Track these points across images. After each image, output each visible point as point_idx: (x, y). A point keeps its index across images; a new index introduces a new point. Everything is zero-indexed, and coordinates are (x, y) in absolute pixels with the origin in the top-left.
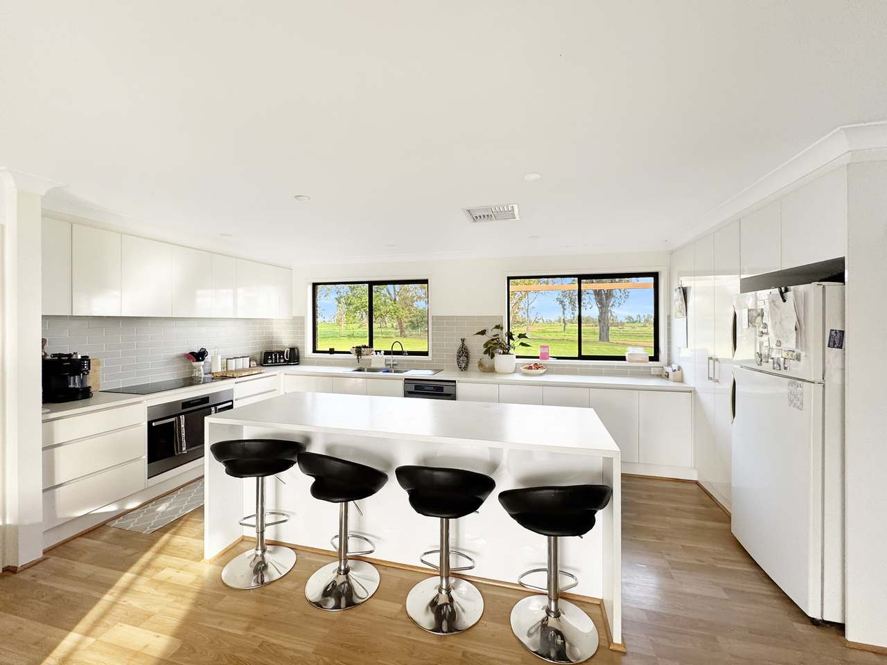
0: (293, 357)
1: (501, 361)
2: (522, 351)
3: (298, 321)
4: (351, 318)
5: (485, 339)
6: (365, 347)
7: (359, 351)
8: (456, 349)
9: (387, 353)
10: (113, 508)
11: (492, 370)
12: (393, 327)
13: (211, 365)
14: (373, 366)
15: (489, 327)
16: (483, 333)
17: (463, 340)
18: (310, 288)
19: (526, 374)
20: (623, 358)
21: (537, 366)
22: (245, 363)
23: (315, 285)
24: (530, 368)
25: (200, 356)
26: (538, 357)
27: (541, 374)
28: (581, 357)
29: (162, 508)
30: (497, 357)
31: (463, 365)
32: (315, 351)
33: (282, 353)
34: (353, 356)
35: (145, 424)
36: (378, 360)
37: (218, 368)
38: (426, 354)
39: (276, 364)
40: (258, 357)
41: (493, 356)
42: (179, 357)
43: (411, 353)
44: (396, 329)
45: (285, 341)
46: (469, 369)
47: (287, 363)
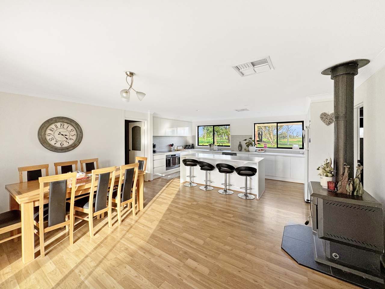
0: (193, 147)
1: (251, 148)
2: (258, 146)
3: (194, 137)
4: (208, 135)
5: (246, 142)
6: (212, 144)
7: (210, 145)
8: (238, 145)
9: (218, 146)
10: (161, 175)
11: (249, 151)
12: (226, 139)
13: (174, 148)
14: (214, 149)
15: (247, 138)
16: (246, 140)
17: (240, 142)
18: (197, 127)
19: (258, 152)
20: (291, 148)
21: (262, 150)
22: (181, 148)
23: (198, 127)
24: (259, 150)
25: (172, 145)
26: (263, 148)
27: (263, 152)
28: (278, 148)
29: (169, 176)
30: (250, 147)
31: (240, 149)
32: (198, 145)
33: (190, 145)
34: (209, 147)
35: (165, 159)
36: (215, 148)
37: (176, 149)
38: (229, 146)
39: (188, 148)
40: (184, 146)
41: (248, 147)
42: (168, 145)
43: (225, 146)
44: (227, 140)
45: (190, 142)
46: (242, 151)
47: (191, 148)
